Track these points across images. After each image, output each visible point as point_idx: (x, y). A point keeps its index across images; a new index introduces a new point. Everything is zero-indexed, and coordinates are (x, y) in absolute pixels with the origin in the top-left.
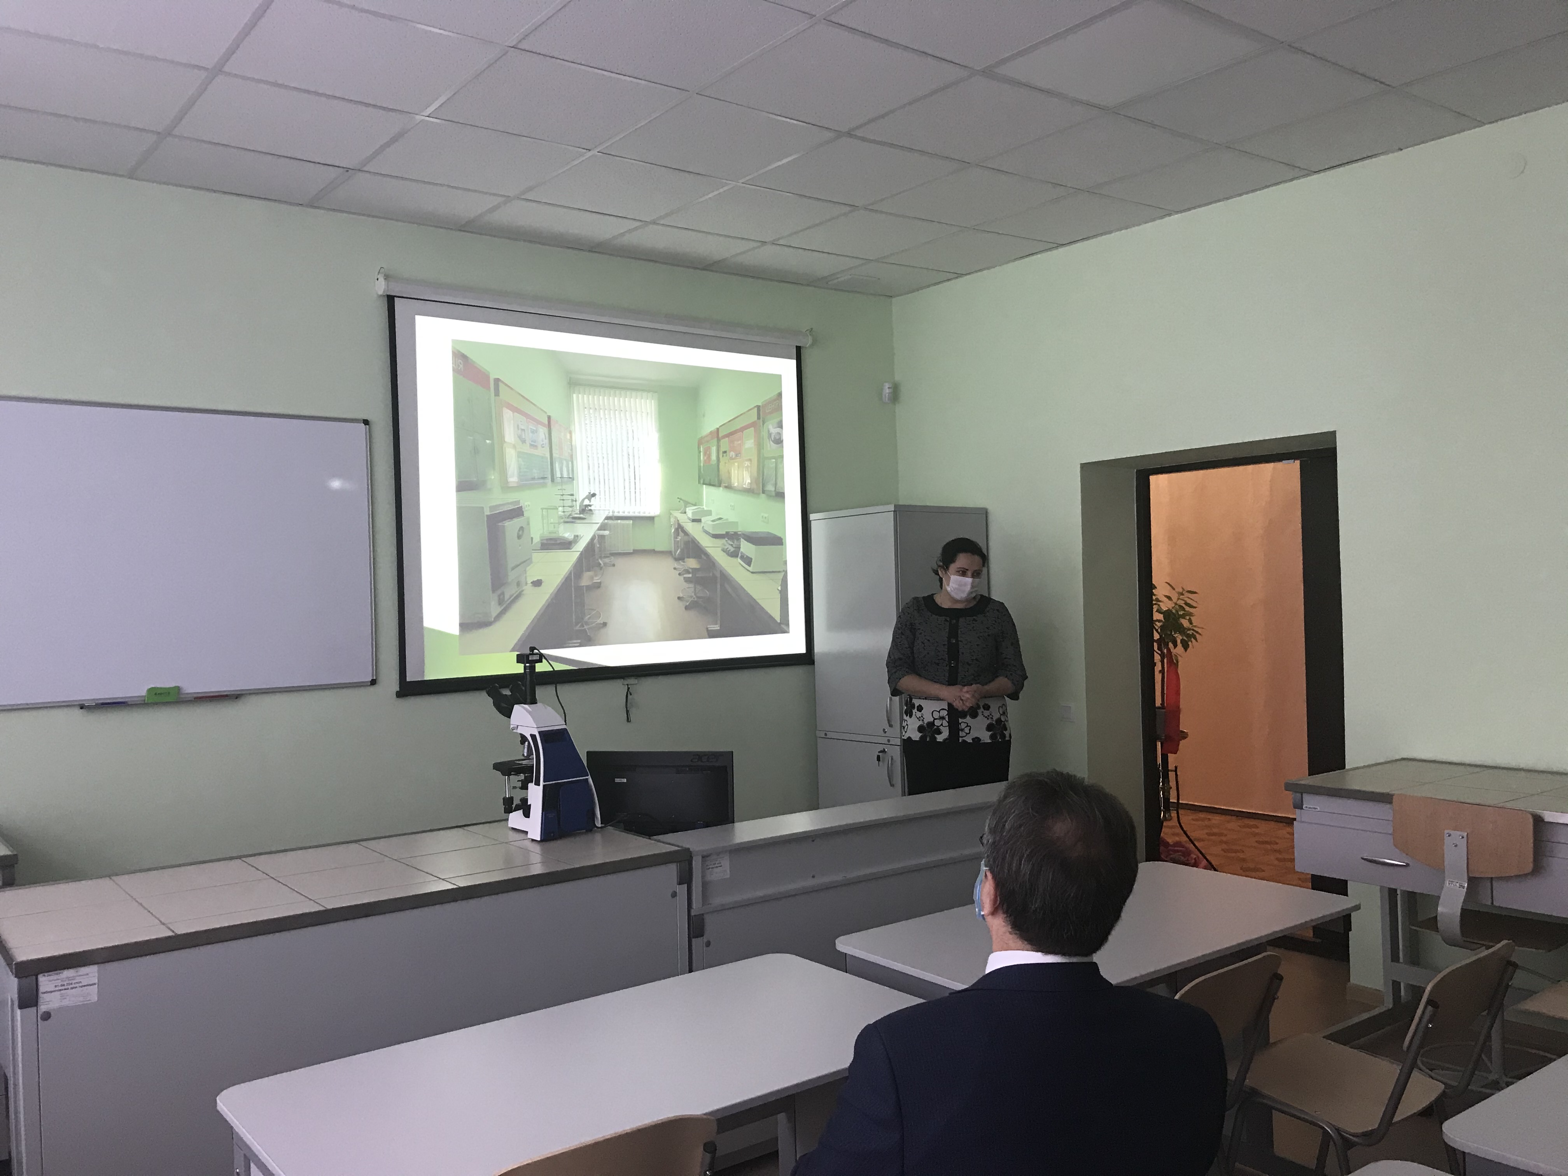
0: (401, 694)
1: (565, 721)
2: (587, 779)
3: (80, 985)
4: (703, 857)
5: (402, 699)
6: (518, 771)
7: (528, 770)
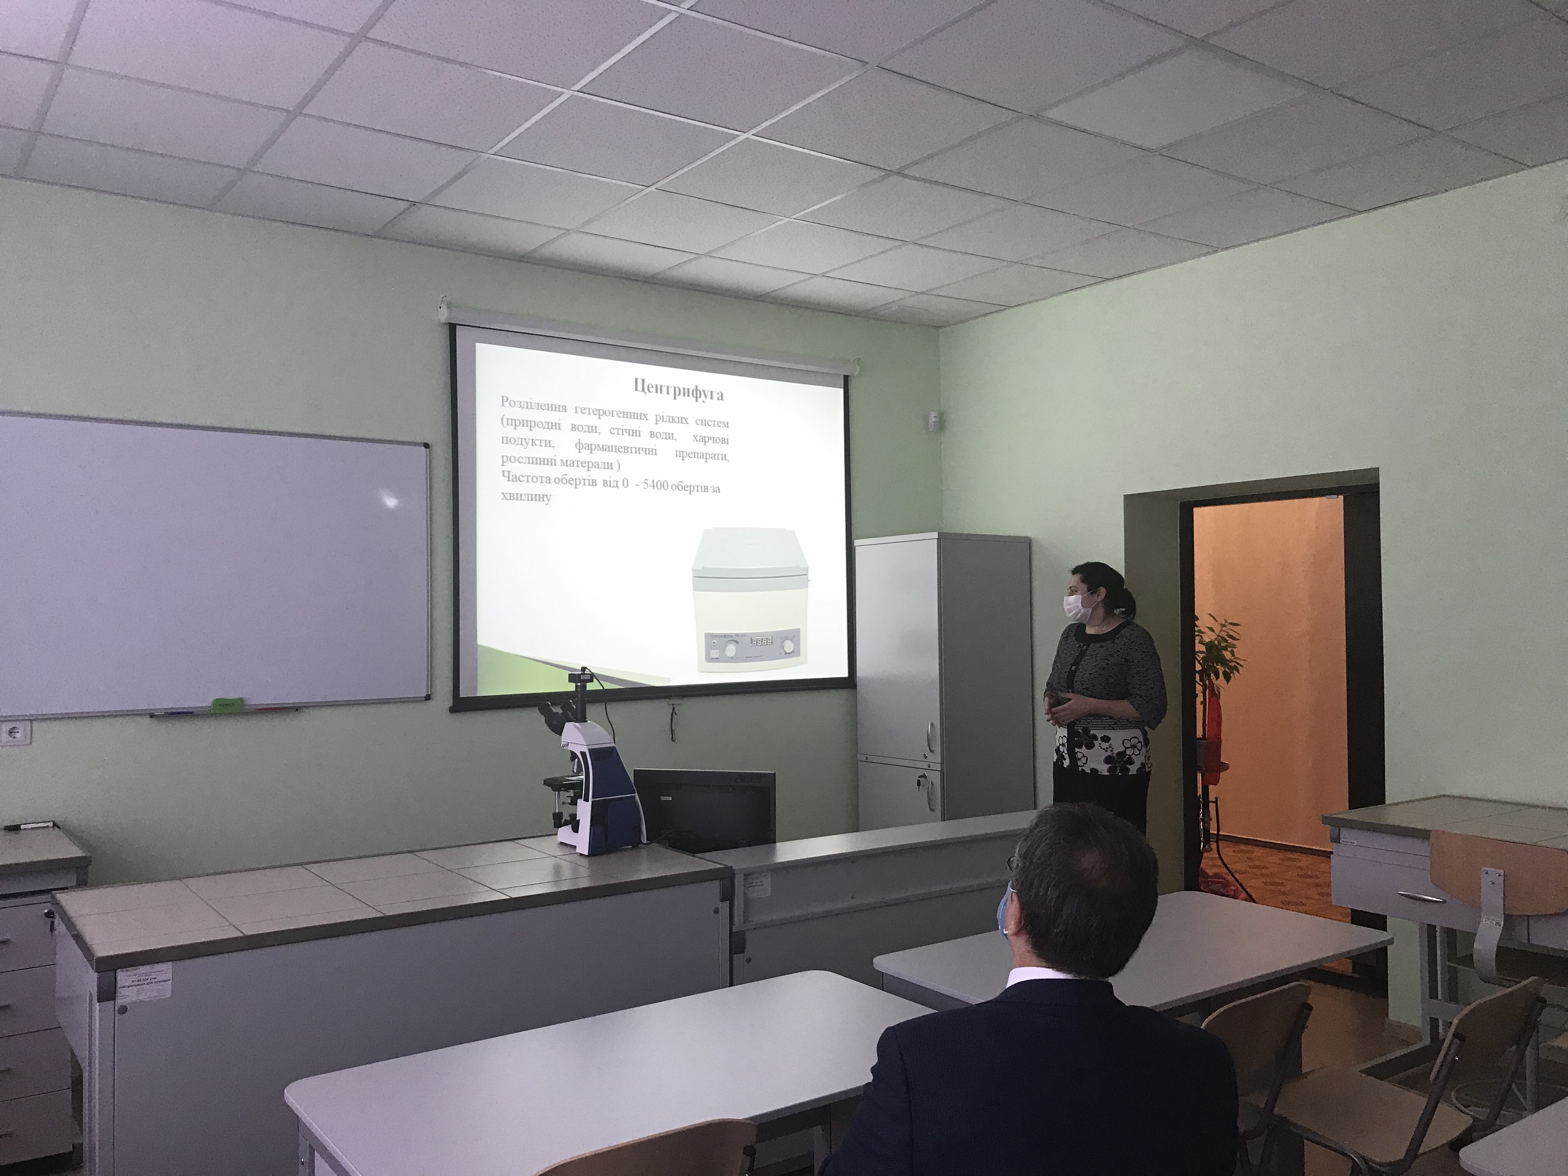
0: (453, 710)
1: (614, 740)
2: (634, 797)
3: (156, 980)
4: (745, 875)
5: (454, 715)
6: (568, 787)
7: (577, 786)
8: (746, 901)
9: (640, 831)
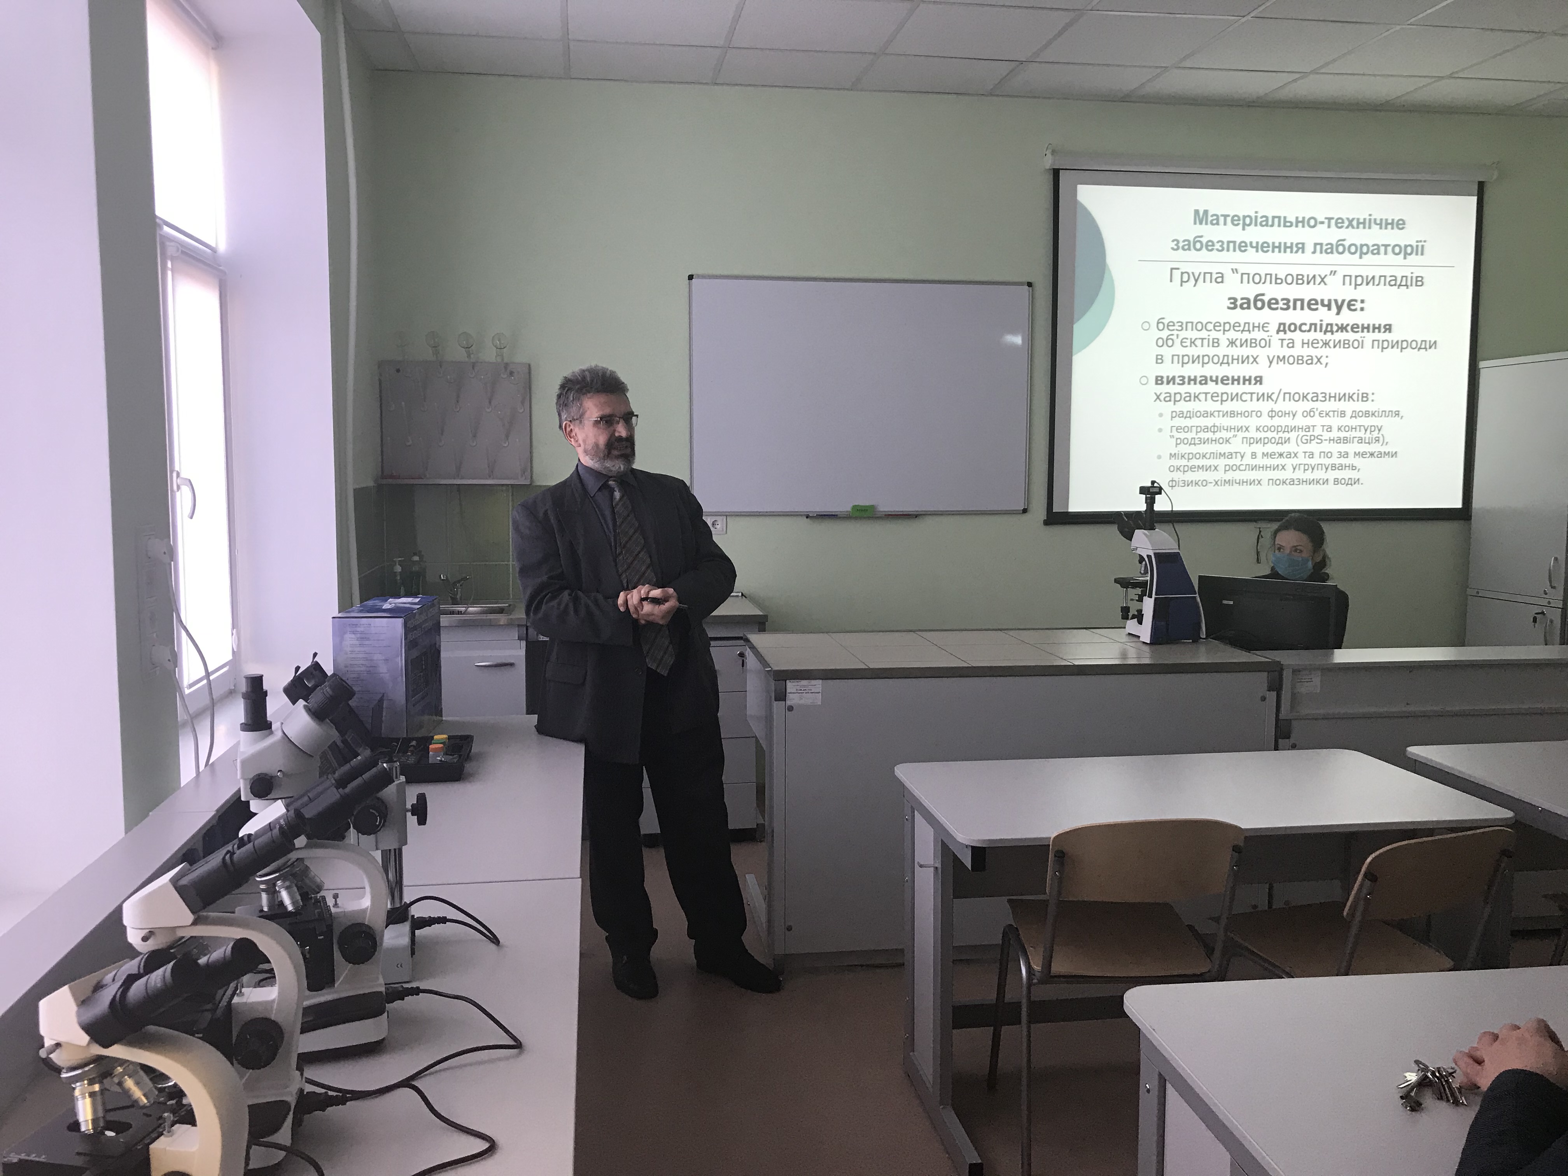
0: (1047, 523)
1: (1179, 547)
2: (1195, 597)
3: (812, 692)
4: (1294, 671)
5: (1048, 527)
6: (1135, 585)
7: (1143, 585)
8: (1294, 696)
9: (1200, 627)
